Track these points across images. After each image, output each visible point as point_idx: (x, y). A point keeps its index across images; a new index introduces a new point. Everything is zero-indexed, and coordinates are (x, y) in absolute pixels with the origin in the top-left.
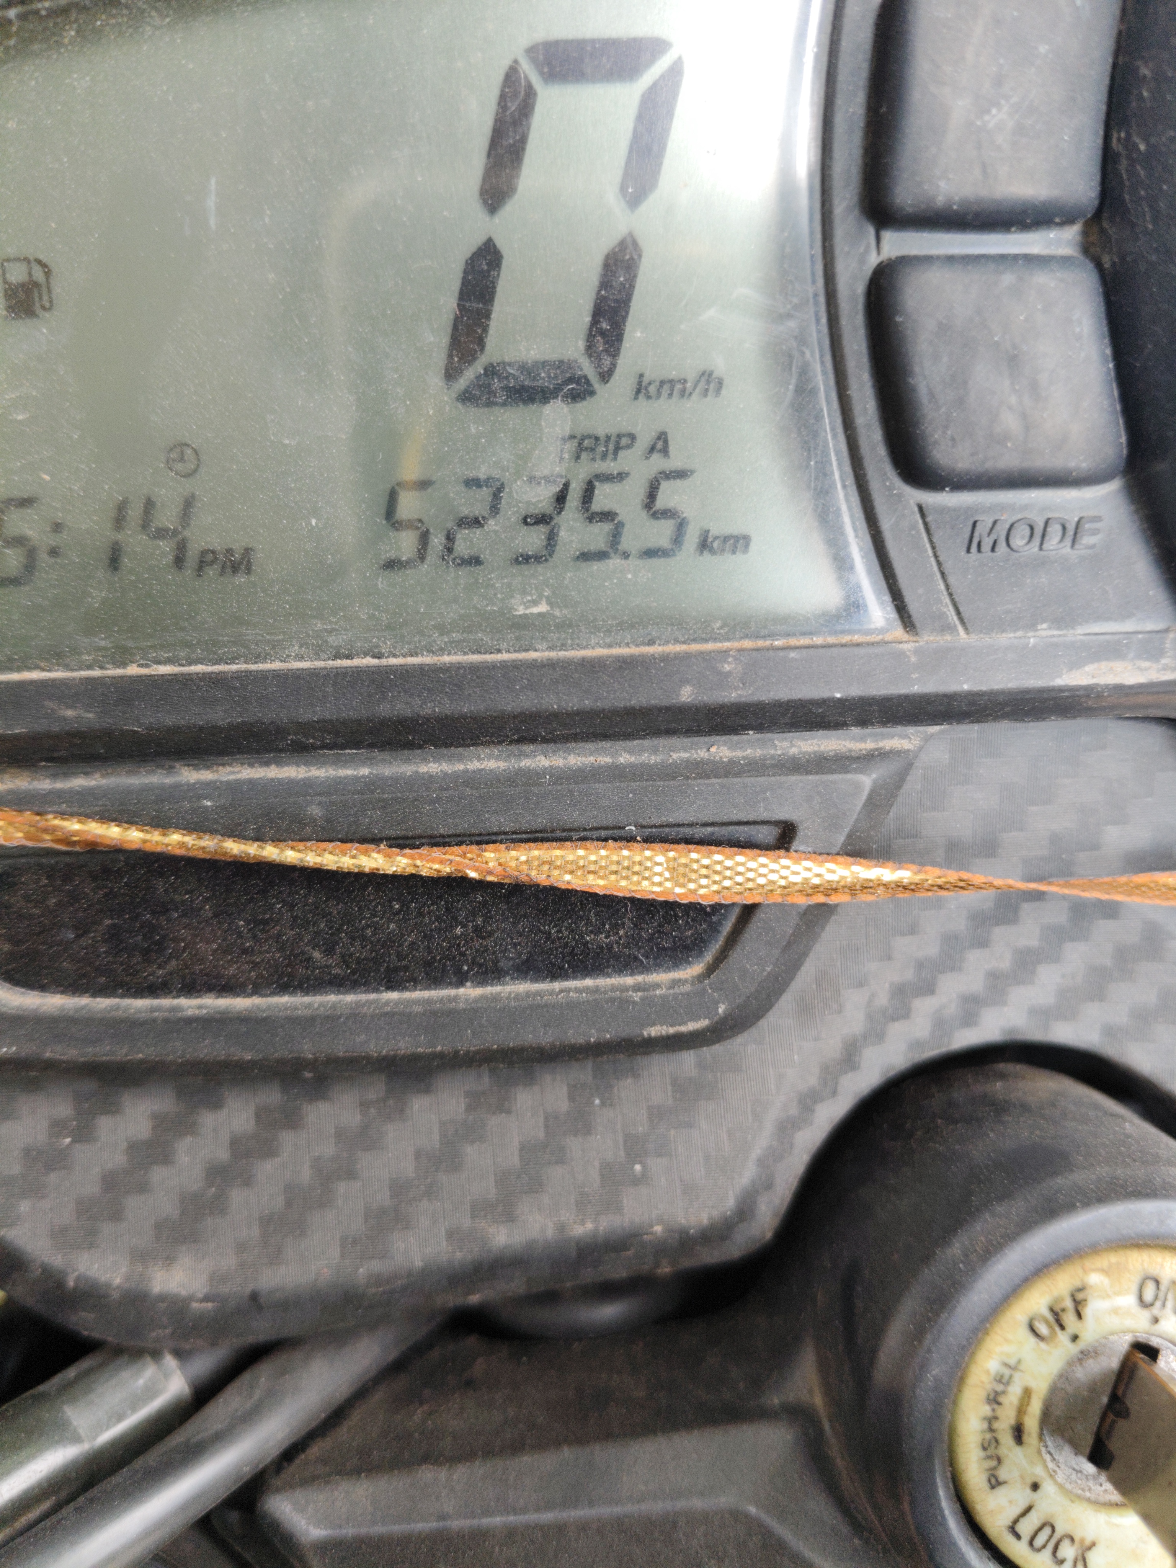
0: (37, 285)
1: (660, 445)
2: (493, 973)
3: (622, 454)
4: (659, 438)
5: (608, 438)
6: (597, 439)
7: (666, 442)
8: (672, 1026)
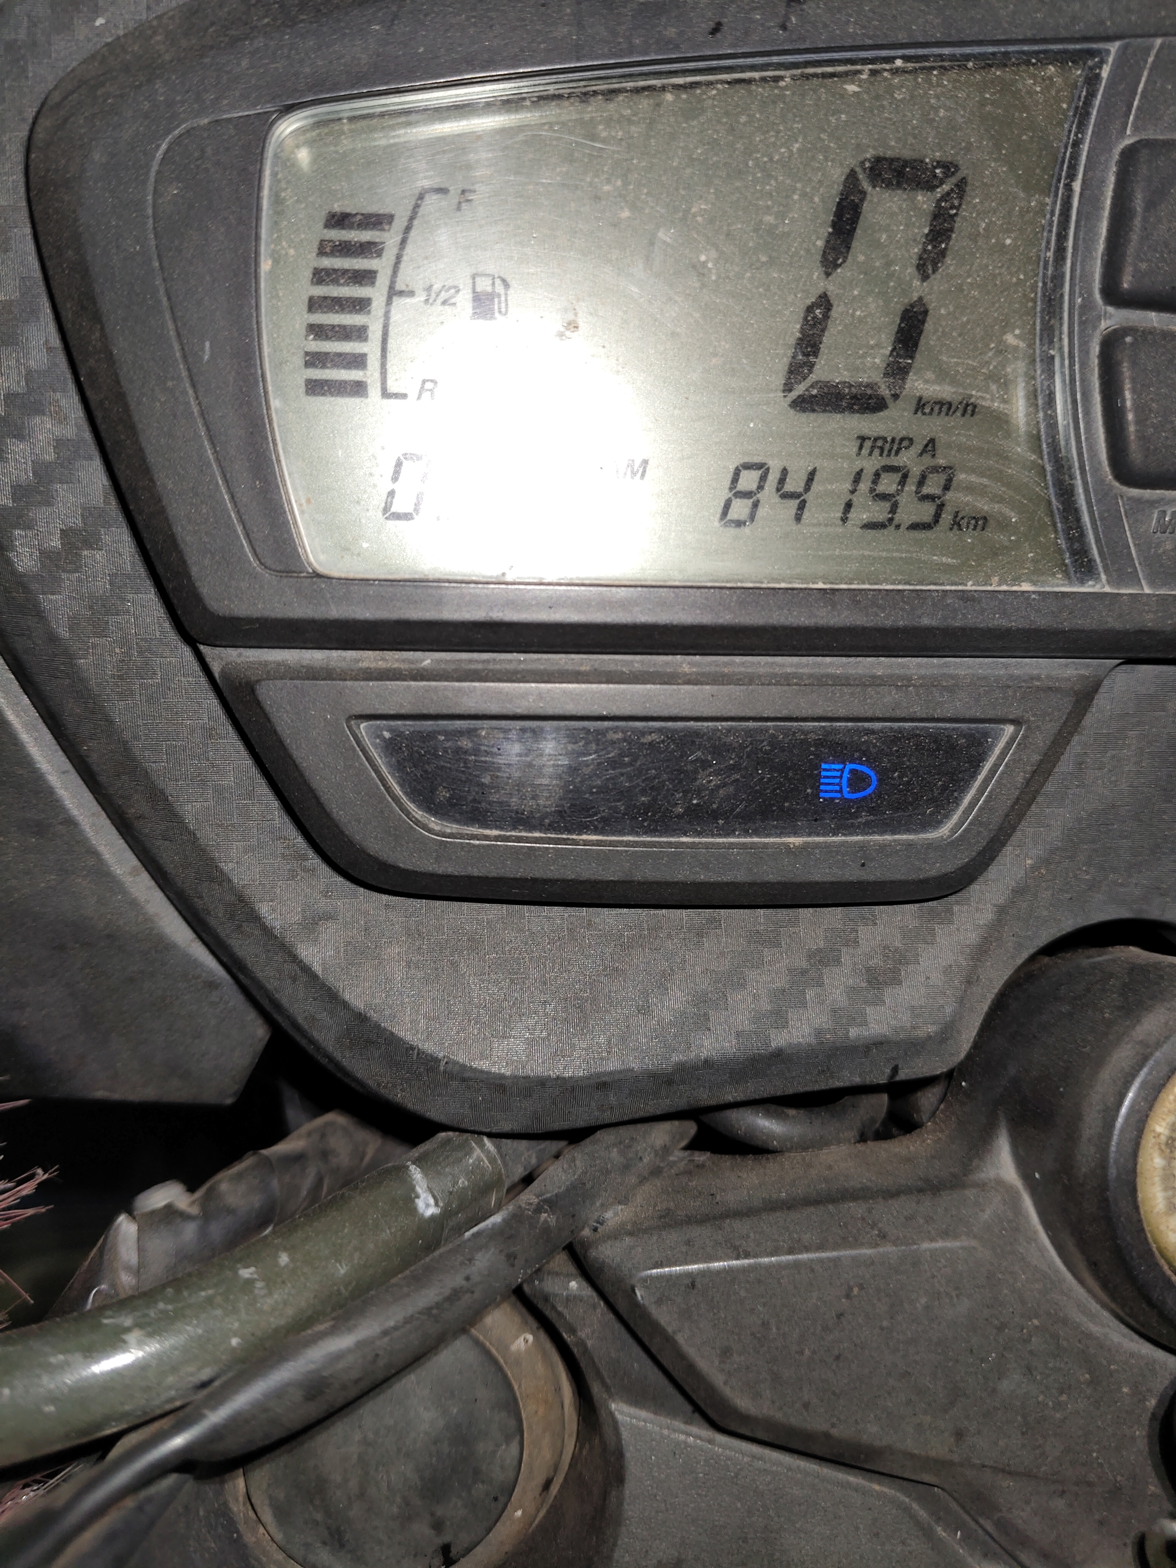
0: (499, 296)
5: (893, 440)
6: (885, 439)
7: (934, 446)
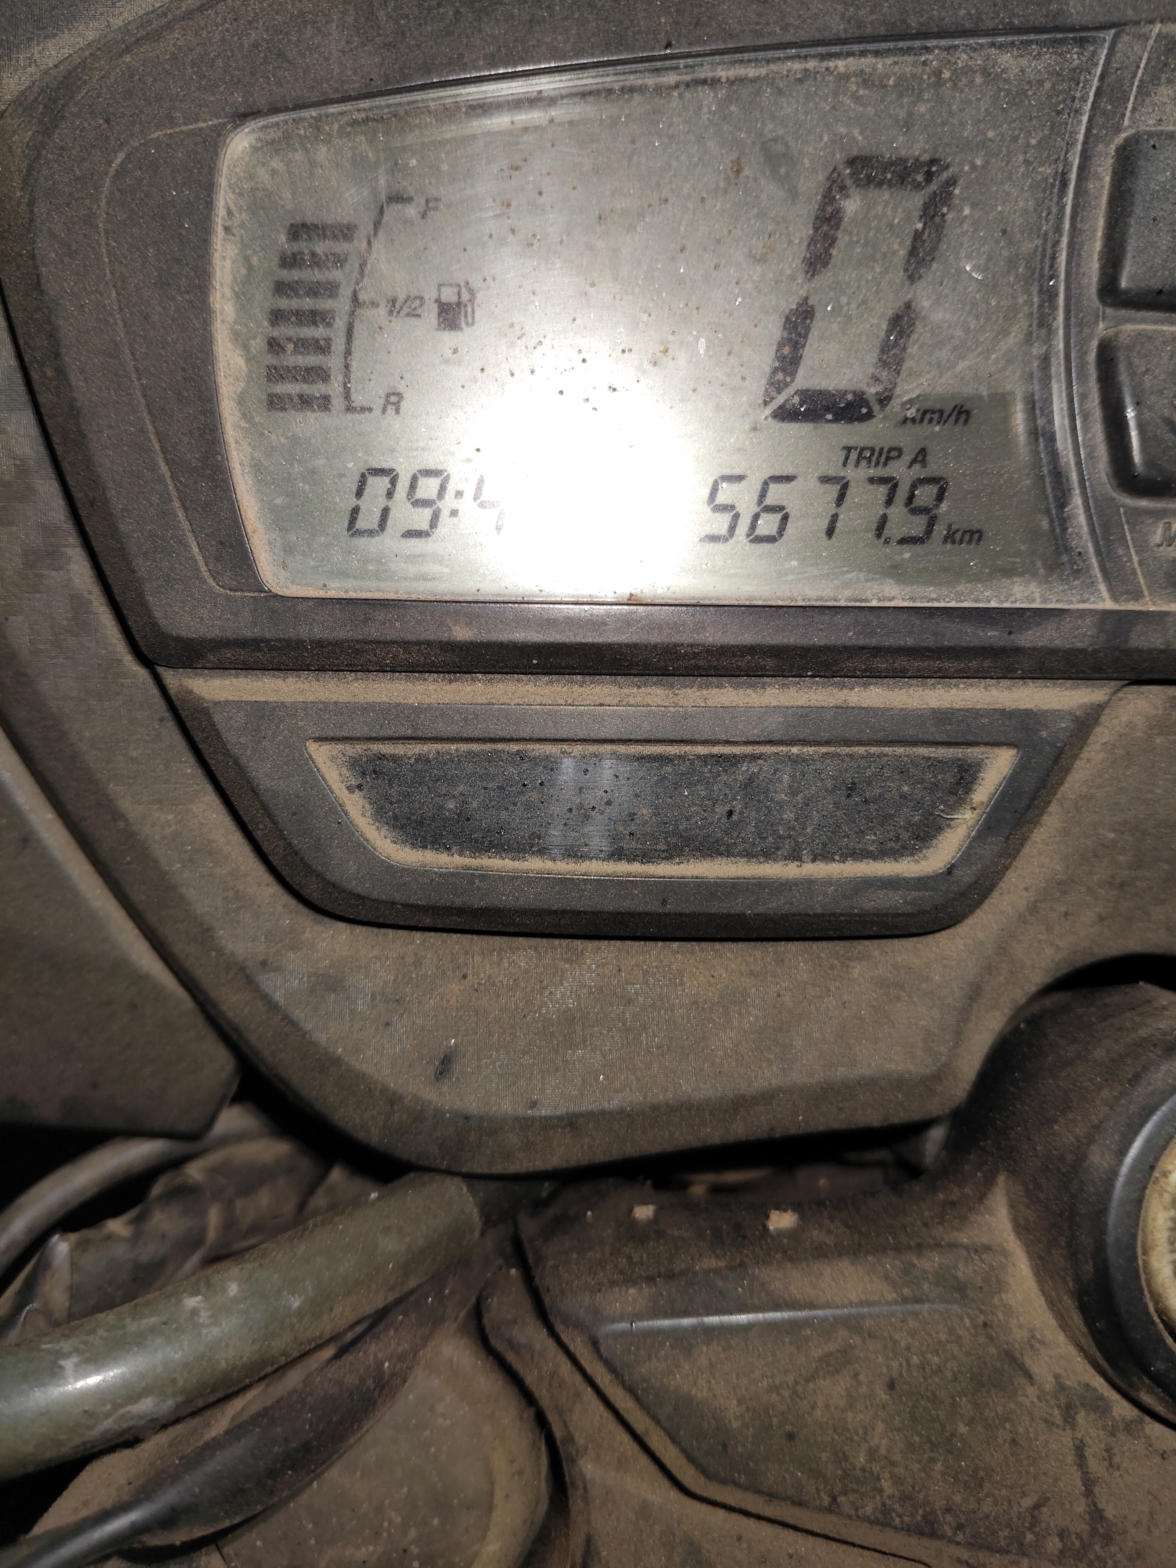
1: (920, 458)
3: (891, 463)
4: (919, 453)
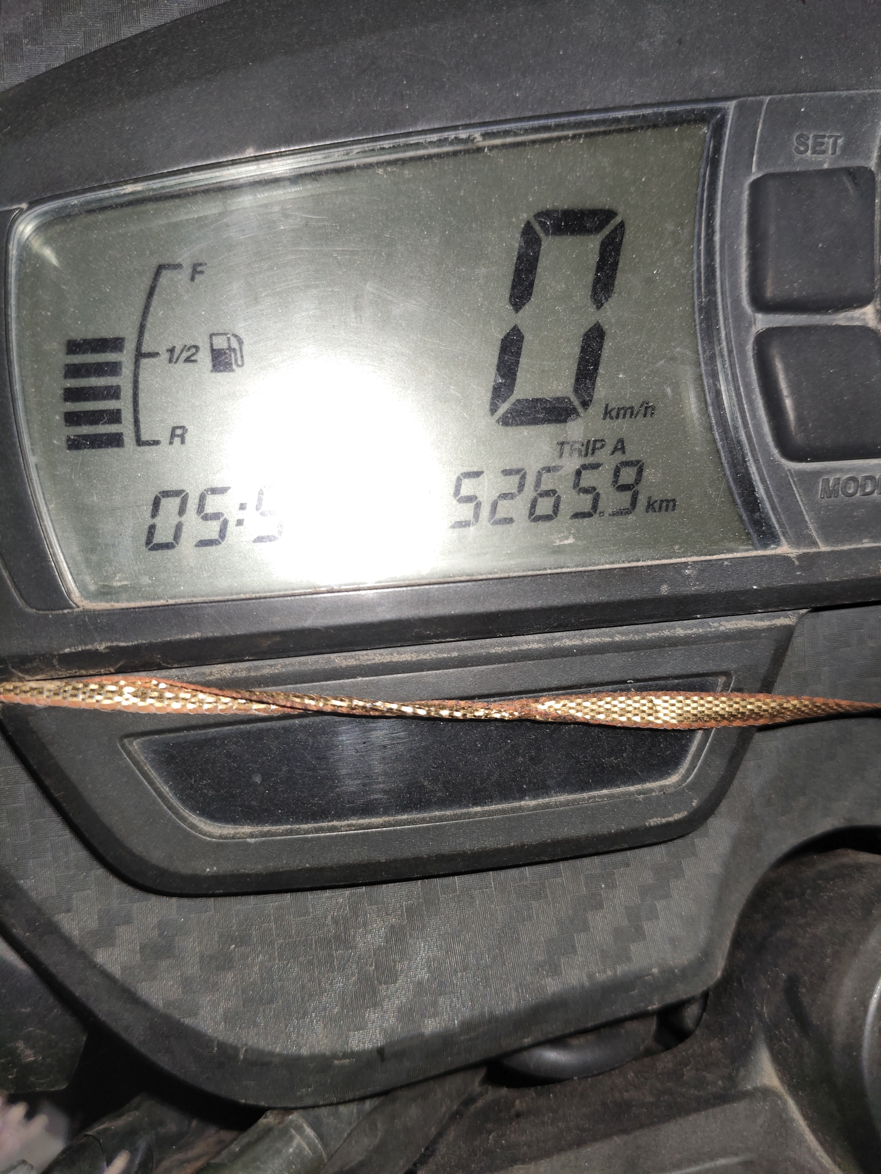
1: (619, 447)
2: (543, 789)
3: (597, 452)
4: (619, 442)
8: (664, 818)
